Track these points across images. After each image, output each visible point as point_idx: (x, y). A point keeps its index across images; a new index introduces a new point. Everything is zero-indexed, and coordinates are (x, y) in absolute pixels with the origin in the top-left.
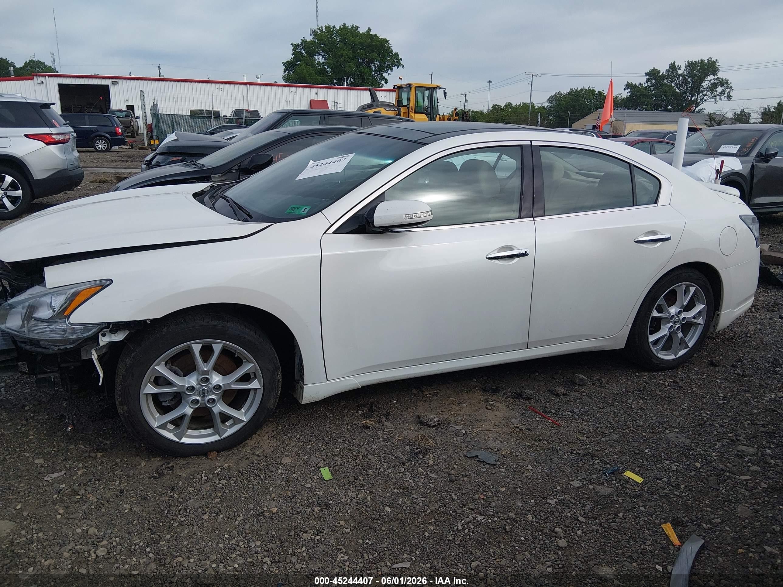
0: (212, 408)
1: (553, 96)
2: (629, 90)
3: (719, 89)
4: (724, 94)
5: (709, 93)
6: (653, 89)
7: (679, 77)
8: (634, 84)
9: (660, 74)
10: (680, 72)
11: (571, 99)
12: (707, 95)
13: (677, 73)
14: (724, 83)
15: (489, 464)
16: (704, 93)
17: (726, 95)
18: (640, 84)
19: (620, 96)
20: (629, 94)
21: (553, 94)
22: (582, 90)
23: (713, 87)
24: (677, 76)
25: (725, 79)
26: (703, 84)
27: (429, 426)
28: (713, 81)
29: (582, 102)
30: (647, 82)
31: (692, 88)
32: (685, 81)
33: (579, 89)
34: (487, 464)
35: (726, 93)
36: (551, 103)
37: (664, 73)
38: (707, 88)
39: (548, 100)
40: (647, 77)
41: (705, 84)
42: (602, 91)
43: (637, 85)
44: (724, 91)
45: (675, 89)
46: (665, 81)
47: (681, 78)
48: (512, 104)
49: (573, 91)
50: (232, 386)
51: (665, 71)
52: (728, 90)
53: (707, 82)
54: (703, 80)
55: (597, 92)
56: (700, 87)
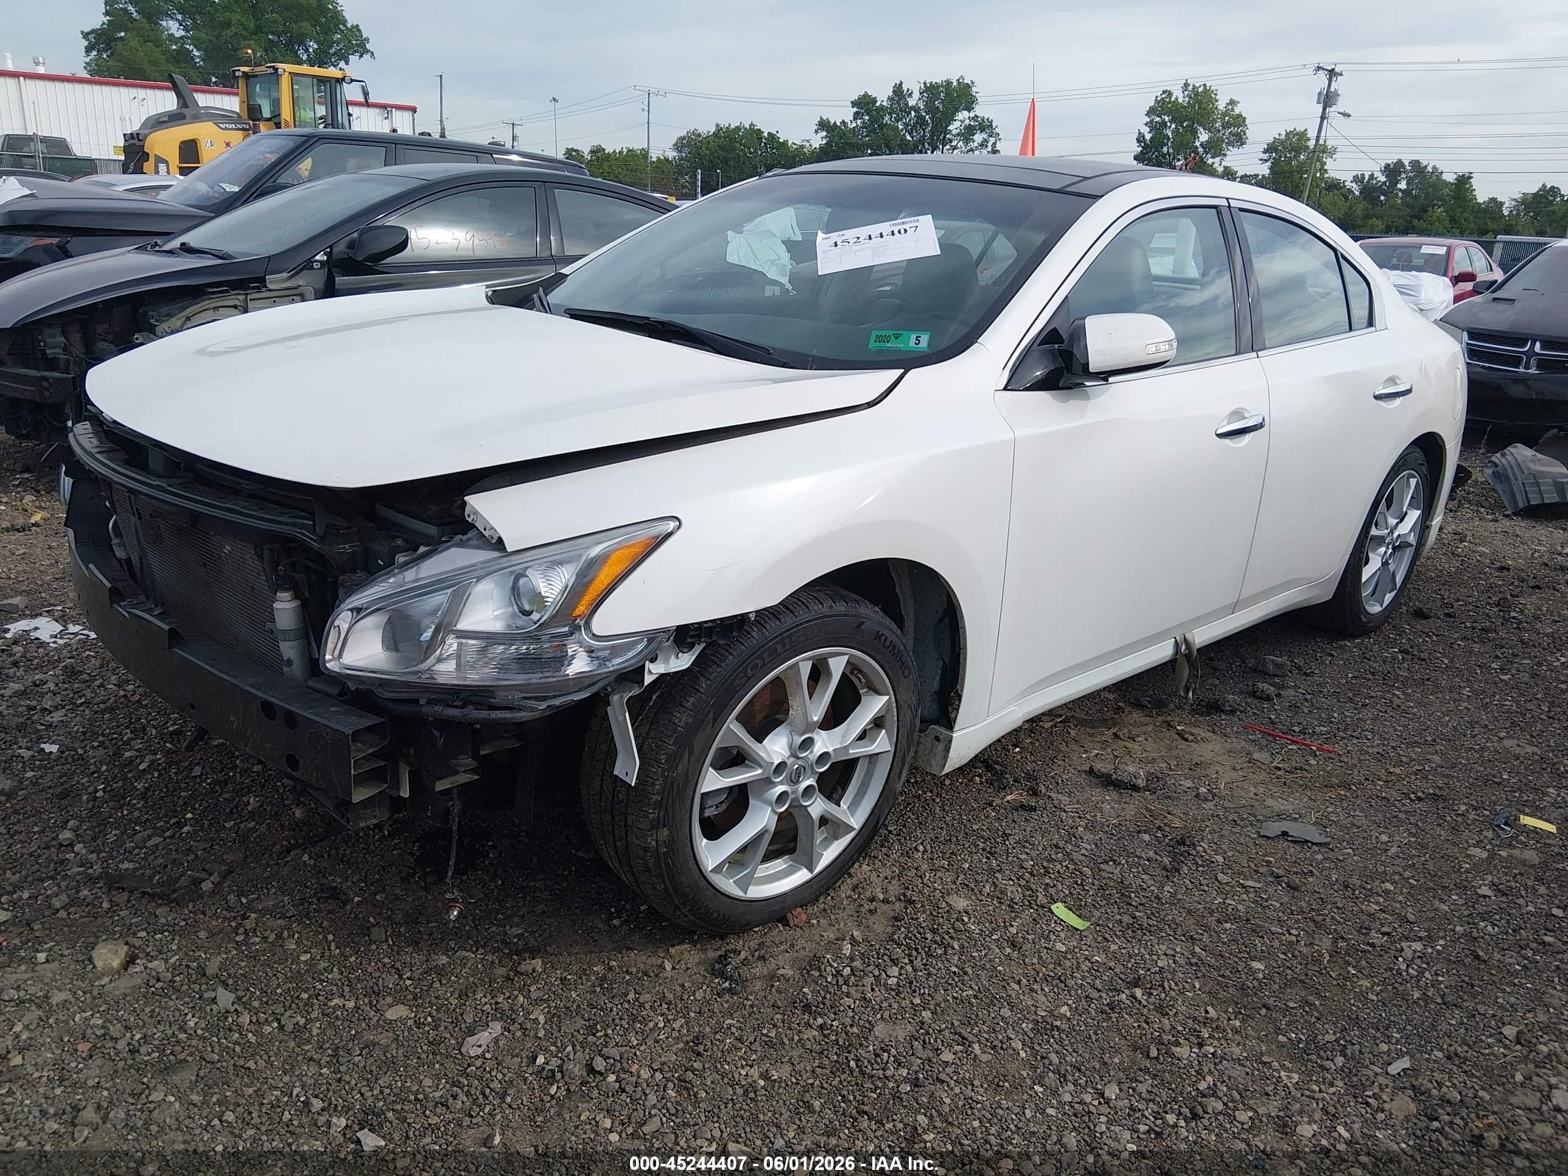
0: (809, 809)
1: (683, 138)
2: (824, 133)
3: (978, 137)
4: (986, 146)
5: (961, 143)
6: (865, 134)
7: (910, 113)
8: (832, 122)
9: (878, 104)
10: (912, 102)
11: (720, 147)
12: (958, 148)
13: (907, 104)
14: (985, 126)
15: (1316, 844)
16: (954, 143)
17: (990, 149)
18: (843, 122)
19: (808, 144)
20: (824, 142)
21: (683, 133)
22: (738, 128)
23: (967, 133)
24: (907, 110)
25: (988, 119)
26: (950, 128)
27: (1135, 788)
28: (967, 122)
29: (741, 154)
30: (855, 119)
31: (932, 133)
32: (921, 121)
33: (733, 127)
34: (1313, 843)
35: (990, 144)
36: (681, 152)
37: (885, 104)
38: (958, 135)
39: (674, 145)
40: (855, 110)
41: (954, 127)
42: (775, 133)
43: (839, 124)
44: (985, 140)
45: (904, 134)
46: (887, 118)
47: (913, 113)
48: (604, 149)
49: (722, 129)
50: (851, 751)
51: (885, 99)
52: (992, 140)
53: (957, 124)
54: (950, 119)
55: (766, 135)
56: (946, 132)
